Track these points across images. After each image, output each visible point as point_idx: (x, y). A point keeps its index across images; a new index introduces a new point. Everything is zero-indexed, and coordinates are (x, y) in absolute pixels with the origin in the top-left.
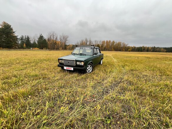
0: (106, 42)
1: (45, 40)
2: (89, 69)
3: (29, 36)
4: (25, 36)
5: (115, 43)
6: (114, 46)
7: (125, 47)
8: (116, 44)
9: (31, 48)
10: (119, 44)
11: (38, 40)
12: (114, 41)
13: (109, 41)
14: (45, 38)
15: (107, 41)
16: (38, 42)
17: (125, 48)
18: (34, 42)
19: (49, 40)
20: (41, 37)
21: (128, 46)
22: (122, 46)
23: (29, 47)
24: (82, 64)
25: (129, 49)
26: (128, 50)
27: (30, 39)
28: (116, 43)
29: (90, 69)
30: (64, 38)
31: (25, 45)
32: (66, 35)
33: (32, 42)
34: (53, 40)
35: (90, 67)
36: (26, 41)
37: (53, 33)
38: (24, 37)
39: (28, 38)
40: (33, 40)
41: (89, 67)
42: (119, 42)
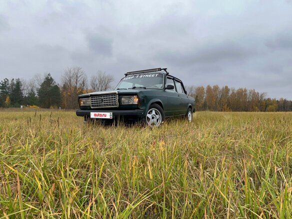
0: (205, 90)
1: (56, 87)
2: (153, 118)
3: (20, 80)
4: (13, 79)
5: (231, 92)
6: (228, 100)
7: (259, 102)
8: (233, 93)
9: (22, 106)
10: (241, 93)
11: (40, 87)
12: (226, 87)
13: (214, 87)
14: (56, 84)
15: (209, 88)
16: (40, 92)
17: (259, 104)
18: (30, 94)
19: (65, 87)
20: (49, 81)
21: (266, 97)
22: (249, 98)
23: (17, 103)
24: (135, 101)
25: (270, 106)
26: (268, 108)
27: (23, 86)
28: (233, 90)
30: (101, 82)
31: (7, 100)
32: (106, 75)
33: (25, 93)
34: (76, 87)
35: (157, 114)
36: (13, 91)
37: (76, 71)
38: (10, 82)
39: (18, 84)
40: (30, 88)
41: (154, 112)
42: (241, 89)
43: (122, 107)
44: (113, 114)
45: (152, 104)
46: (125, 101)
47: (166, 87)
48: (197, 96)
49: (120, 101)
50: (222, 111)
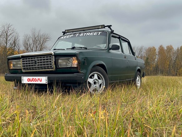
0: (157, 50)
2: (95, 83)
13: (168, 47)
15: (161, 48)
24: (75, 63)
29: (97, 85)
30: (35, 42)
32: (41, 33)
35: (99, 78)
37: (6, 28)
41: (96, 77)
43: (59, 70)
44: (48, 78)
45: (94, 66)
46: (62, 63)
47: (110, 47)
48: (147, 58)
49: (56, 63)
50: (176, 75)
